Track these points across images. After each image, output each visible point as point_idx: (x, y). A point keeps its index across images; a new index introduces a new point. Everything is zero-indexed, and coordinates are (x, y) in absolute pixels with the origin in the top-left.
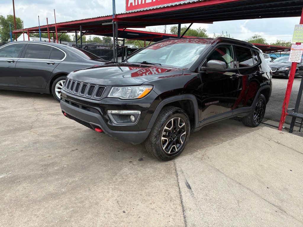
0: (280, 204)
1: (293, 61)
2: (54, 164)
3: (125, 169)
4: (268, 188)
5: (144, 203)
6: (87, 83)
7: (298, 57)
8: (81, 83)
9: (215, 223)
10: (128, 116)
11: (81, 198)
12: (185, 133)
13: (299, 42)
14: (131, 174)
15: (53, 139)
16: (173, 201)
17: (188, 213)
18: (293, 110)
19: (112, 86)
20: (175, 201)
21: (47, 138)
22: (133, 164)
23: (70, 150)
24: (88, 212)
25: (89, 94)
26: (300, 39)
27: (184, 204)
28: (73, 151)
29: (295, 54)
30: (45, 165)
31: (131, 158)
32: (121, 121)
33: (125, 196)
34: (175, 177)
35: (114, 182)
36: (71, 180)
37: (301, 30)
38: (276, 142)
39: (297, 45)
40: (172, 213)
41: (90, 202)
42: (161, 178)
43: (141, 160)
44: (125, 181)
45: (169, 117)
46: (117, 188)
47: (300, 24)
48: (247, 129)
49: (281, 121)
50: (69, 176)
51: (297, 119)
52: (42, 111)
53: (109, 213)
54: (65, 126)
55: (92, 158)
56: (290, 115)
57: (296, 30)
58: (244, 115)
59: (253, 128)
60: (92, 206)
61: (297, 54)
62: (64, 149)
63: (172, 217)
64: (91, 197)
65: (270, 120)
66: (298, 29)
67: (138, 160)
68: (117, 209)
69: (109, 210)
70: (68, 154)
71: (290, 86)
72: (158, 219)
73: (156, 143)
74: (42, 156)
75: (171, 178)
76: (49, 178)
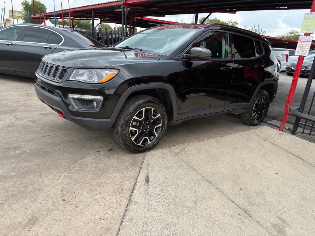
0: (248, 208)
1: (300, 55)
2: (16, 148)
3: (89, 158)
4: (241, 189)
5: (90, 193)
6: (59, 66)
7: (305, 49)
8: (54, 66)
9: (156, 219)
10: (91, 102)
11: (27, 183)
12: (160, 125)
13: (309, 32)
14: (92, 163)
15: (30, 123)
16: (122, 194)
17: (132, 206)
18: (298, 109)
19: (75, 68)
20: (123, 194)
21: (24, 122)
22: (100, 154)
23: (42, 135)
24: (26, 197)
25: (61, 78)
26: (310, 30)
27: (132, 198)
28: (44, 136)
29: (303, 46)
30: (8, 148)
31: (101, 147)
32: (83, 107)
33: (74, 185)
34: (138, 169)
35: (69, 170)
36: (26, 164)
37: (311, 19)
38: (271, 143)
39: (305, 36)
40: (115, 205)
41: (34, 188)
42: (122, 169)
43: (111, 150)
44: (81, 170)
45: (140, 106)
46: (70, 176)
47: (310, 12)
48: (244, 127)
49: (283, 121)
50: (26, 161)
51: (301, 120)
53: (47, 200)
54: (49, 112)
55: (59, 145)
56: (293, 115)
57: (306, 19)
58: (241, 111)
59: (252, 127)
60: (33, 191)
61: (305, 47)
62: (36, 134)
63: (113, 209)
64: (38, 182)
65: (275, 120)
66: (308, 17)
67: (107, 150)
68: (59, 197)
69: (49, 197)
70: (37, 139)
71: (294, 83)
72: (96, 210)
73: (122, 133)
74: (10, 139)
75: (133, 170)
76: (5, 161)
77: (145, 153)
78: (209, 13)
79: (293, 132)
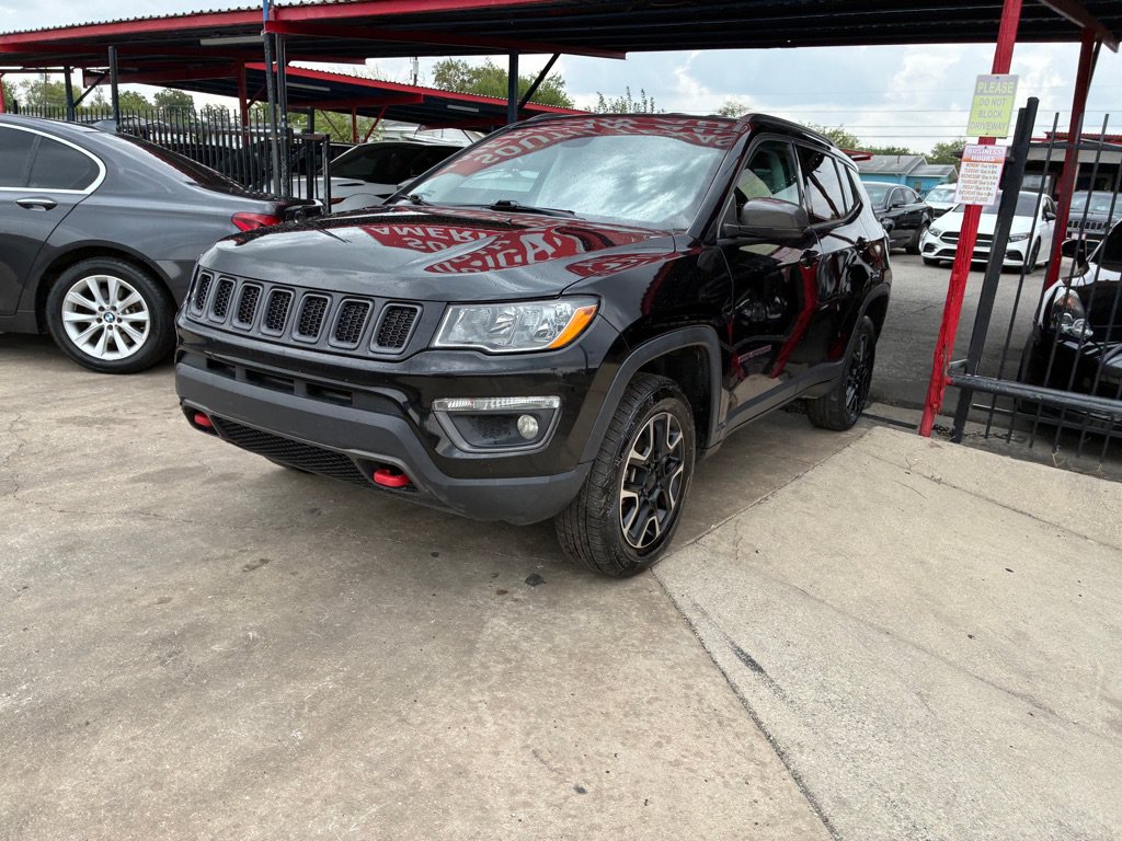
0: (1027, 688)
1: (970, 202)
2: (198, 632)
3: (495, 621)
4: (970, 637)
5: (634, 746)
7: (986, 186)
9: (902, 784)
10: (510, 418)
11: (387, 758)
12: (681, 469)
13: (991, 134)
14: (527, 639)
15: (138, 525)
16: (730, 725)
17: (803, 761)
18: (963, 365)
19: (449, 303)
20: (734, 724)
21: (110, 523)
22: (516, 600)
23: (238, 566)
24: (446, 811)
26: (995, 126)
27: (769, 730)
28: (251, 568)
29: (978, 177)
30: (165, 640)
31: (496, 576)
32: (485, 441)
33: (553, 729)
34: (687, 632)
35: (481, 679)
36: (308, 690)
37: (997, 94)
38: (927, 477)
39: (983, 146)
40: (750, 768)
41: (431, 769)
42: (643, 642)
43: (535, 580)
44: (518, 668)
45: (642, 413)
46: (508, 701)
47: (993, 72)
49: (931, 406)
50: (293, 675)
51: (975, 395)
52: (24, 407)
53: (526, 804)
54: (161, 467)
55: (342, 589)
56: (957, 385)
57: (982, 93)
59: (843, 435)
60: (445, 784)
61: (983, 177)
62: (211, 564)
63: (755, 782)
64: (425, 747)
66: (988, 89)
67: (527, 582)
68: (549, 783)
69: (519, 791)
70: (239, 582)
71: (956, 288)
72: (711, 798)
73: (605, 513)
74: (130, 601)
75: (677, 638)
77: (648, 572)
78: (551, 55)
79: (956, 436)
